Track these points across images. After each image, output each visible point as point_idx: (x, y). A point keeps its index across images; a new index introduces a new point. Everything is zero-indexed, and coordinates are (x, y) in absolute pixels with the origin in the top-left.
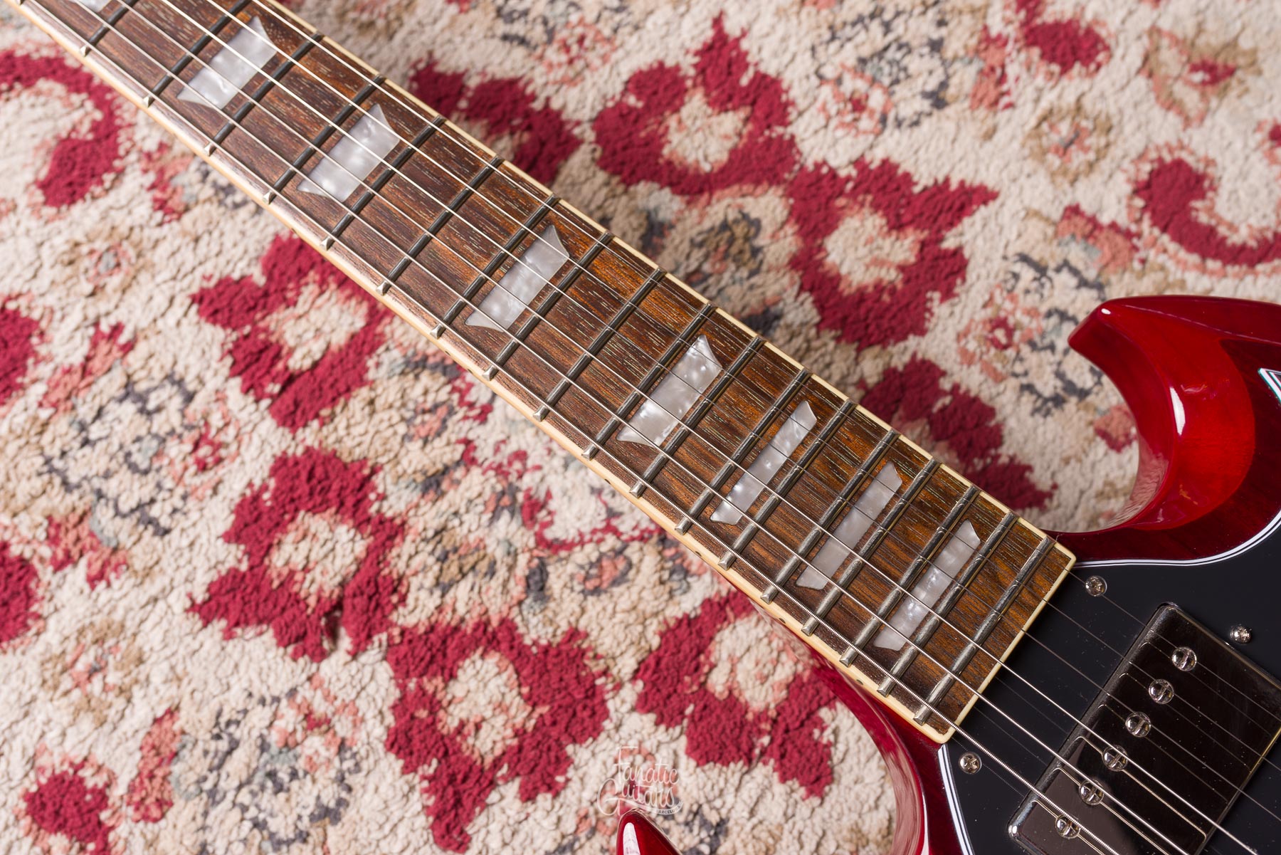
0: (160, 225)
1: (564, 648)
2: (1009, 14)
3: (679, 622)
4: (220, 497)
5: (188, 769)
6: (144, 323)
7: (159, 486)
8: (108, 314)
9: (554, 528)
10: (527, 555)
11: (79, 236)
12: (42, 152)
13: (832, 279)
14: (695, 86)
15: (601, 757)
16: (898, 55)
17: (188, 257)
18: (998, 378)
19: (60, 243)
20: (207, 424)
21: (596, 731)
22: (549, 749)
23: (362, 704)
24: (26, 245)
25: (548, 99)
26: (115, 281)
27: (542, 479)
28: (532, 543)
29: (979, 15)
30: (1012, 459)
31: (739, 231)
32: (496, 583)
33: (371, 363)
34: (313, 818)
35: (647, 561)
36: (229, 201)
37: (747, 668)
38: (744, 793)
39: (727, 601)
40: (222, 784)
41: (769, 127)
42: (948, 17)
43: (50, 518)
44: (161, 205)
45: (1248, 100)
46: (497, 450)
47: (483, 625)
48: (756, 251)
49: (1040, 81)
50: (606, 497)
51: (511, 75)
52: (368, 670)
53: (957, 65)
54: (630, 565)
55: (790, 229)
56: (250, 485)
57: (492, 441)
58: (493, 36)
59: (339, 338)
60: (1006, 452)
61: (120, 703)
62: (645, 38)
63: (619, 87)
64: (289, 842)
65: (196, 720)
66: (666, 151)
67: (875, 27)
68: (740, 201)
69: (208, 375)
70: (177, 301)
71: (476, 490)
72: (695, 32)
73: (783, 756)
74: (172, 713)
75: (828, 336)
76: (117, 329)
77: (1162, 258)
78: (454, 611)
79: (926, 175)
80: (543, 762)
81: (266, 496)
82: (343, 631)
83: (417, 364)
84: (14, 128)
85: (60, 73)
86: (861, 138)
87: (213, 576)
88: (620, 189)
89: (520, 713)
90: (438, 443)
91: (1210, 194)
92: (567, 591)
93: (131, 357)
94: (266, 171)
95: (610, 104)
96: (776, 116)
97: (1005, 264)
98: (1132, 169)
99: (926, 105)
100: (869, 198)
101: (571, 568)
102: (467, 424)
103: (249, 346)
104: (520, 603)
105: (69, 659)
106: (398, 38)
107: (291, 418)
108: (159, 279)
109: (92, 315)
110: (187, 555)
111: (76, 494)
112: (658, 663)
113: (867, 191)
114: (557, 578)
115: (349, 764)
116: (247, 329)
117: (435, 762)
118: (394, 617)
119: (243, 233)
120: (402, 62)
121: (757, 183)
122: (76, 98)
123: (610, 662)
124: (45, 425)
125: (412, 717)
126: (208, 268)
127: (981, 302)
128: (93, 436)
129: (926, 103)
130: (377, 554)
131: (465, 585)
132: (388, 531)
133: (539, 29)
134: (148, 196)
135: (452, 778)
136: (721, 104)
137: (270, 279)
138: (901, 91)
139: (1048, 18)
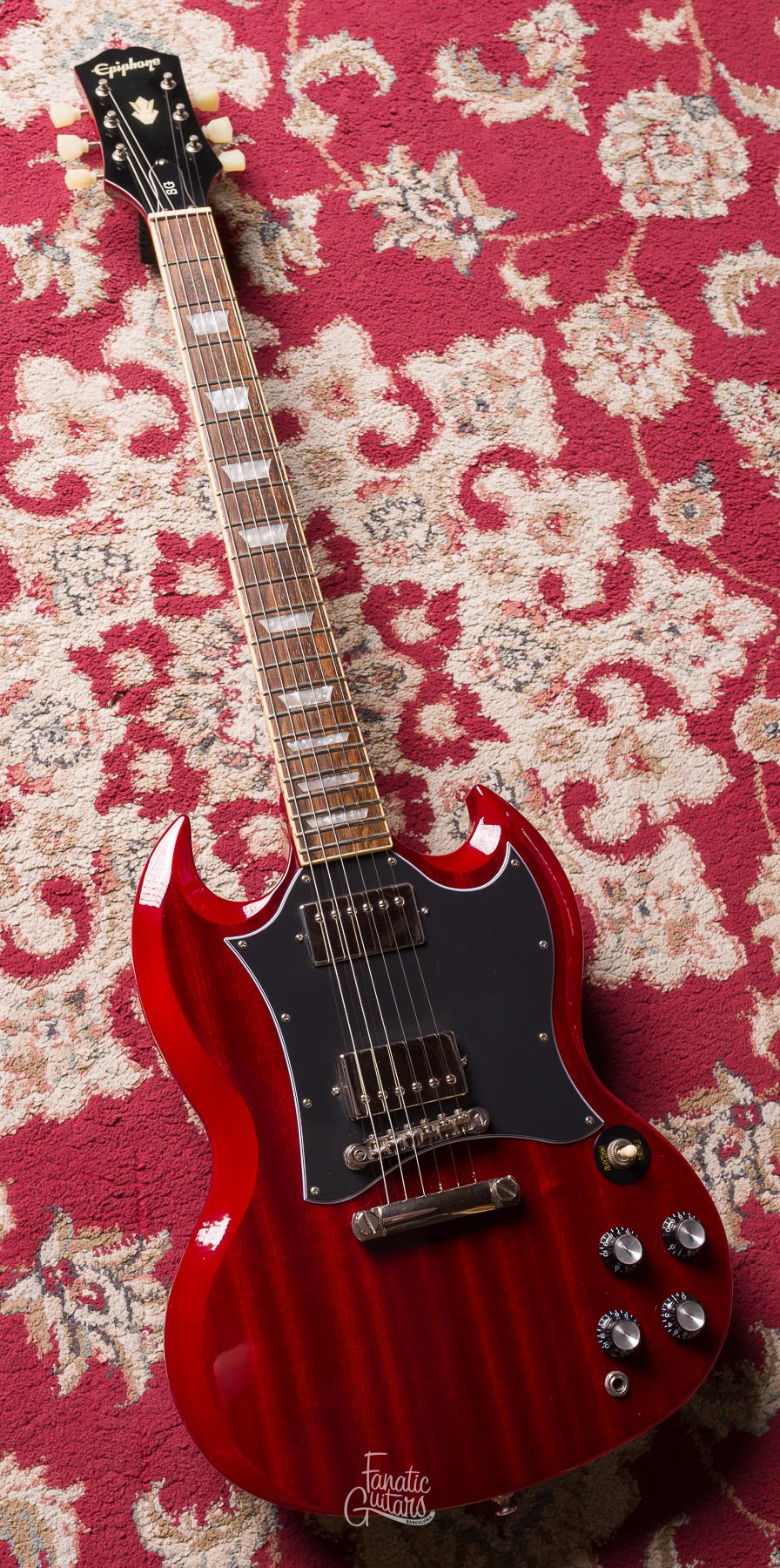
0: (168, 492)
1: (198, 774)
2: (579, 676)
3: (248, 799)
4: (111, 617)
5: (23, 707)
6: (132, 527)
7: (90, 594)
8: (121, 512)
9: (229, 729)
10: (211, 731)
11: (132, 472)
12: (144, 426)
13: (415, 722)
14: (426, 604)
16: (519, 657)
17: (169, 514)
18: (447, 810)
19: (123, 469)
20: (127, 585)
22: (162, 805)
23: (106, 735)
24: (109, 460)
25: (363, 563)
26: (133, 501)
27: (239, 708)
28: (216, 728)
29: (566, 667)
30: (426, 842)
31: (395, 675)
32: (191, 731)
33: (208, 612)
34: (56, 760)
35: (255, 768)
36: (203, 504)
37: (259, 836)
38: (222, 876)
39: (272, 806)
40: (32, 722)
41: (442, 644)
42: (553, 658)
43: (40, 574)
44: (174, 485)
45: (644, 786)
46: (230, 683)
47: (173, 742)
48: (394, 688)
49: (566, 712)
50: (258, 733)
51: (357, 542)
52: (117, 725)
53: (539, 680)
54: (247, 765)
55: (415, 690)
56: (126, 621)
57: (231, 678)
58: (362, 520)
59: (204, 593)
60: (426, 838)
61: (16, 663)
62: (422, 570)
63: (396, 581)
64: (41, 762)
65: (39, 691)
66: (392, 621)
67: (520, 639)
68: (406, 664)
69: (142, 567)
70: (151, 528)
71: (211, 691)
72: (445, 583)
73: (247, 876)
74: (32, 682)
75: (395, 742)
76: (120, 521)
77: (553, 817)
78: (167, 729)
79: (488, 712)
80: (156, 808)
81: (129, 631)
82: (118, 703)
83: (226, 626)
84: (140, 407)
85: (174, 397)
86: (475, 677)
87: (86, 644)
88: (363, 621)
89: (162, 784)
90: (210, 662)
91: (594, 808)
92: (215, 755)
93: (117, 536)
94: (232, 516)
95: (386, 585)
96: (448, 642)
97: (489, 770)
98: (572, 775)
99: (512, 685)
100: (458, 703)
101: (223, 748)
102: (228, 664)
103: (166, 569)
104: (194, 745)
105: (8, 632)
106: (323, 490)
107: (161, 609)
108: (151, 514)
109: (114, 508)
110: (82, 629)
111: (57, 573)
112: (228, 807)
113: (459, 700)
114: (215, 747)
115: (84, 752)
116: (171, 561)
117: (116, 776)
118: (142, 713)
119: (198, 522)
120: (316, 502)
121: (419, 662)
122: (173, 414)
123: (210, 793)
124: (65, 537)
125: (121, 754)
126: (174, 525)
127: (466, 777)
128: (79, 556)
129: (513, 684)
130: (154, 685)
131: (178, 723)
132: (165, 680)
133: (383, 532)
134: (172, 477)
135: (118, 787)
136: (431, 620)
137: (195, 548)
138: (507, 672)
139: (593, 690)
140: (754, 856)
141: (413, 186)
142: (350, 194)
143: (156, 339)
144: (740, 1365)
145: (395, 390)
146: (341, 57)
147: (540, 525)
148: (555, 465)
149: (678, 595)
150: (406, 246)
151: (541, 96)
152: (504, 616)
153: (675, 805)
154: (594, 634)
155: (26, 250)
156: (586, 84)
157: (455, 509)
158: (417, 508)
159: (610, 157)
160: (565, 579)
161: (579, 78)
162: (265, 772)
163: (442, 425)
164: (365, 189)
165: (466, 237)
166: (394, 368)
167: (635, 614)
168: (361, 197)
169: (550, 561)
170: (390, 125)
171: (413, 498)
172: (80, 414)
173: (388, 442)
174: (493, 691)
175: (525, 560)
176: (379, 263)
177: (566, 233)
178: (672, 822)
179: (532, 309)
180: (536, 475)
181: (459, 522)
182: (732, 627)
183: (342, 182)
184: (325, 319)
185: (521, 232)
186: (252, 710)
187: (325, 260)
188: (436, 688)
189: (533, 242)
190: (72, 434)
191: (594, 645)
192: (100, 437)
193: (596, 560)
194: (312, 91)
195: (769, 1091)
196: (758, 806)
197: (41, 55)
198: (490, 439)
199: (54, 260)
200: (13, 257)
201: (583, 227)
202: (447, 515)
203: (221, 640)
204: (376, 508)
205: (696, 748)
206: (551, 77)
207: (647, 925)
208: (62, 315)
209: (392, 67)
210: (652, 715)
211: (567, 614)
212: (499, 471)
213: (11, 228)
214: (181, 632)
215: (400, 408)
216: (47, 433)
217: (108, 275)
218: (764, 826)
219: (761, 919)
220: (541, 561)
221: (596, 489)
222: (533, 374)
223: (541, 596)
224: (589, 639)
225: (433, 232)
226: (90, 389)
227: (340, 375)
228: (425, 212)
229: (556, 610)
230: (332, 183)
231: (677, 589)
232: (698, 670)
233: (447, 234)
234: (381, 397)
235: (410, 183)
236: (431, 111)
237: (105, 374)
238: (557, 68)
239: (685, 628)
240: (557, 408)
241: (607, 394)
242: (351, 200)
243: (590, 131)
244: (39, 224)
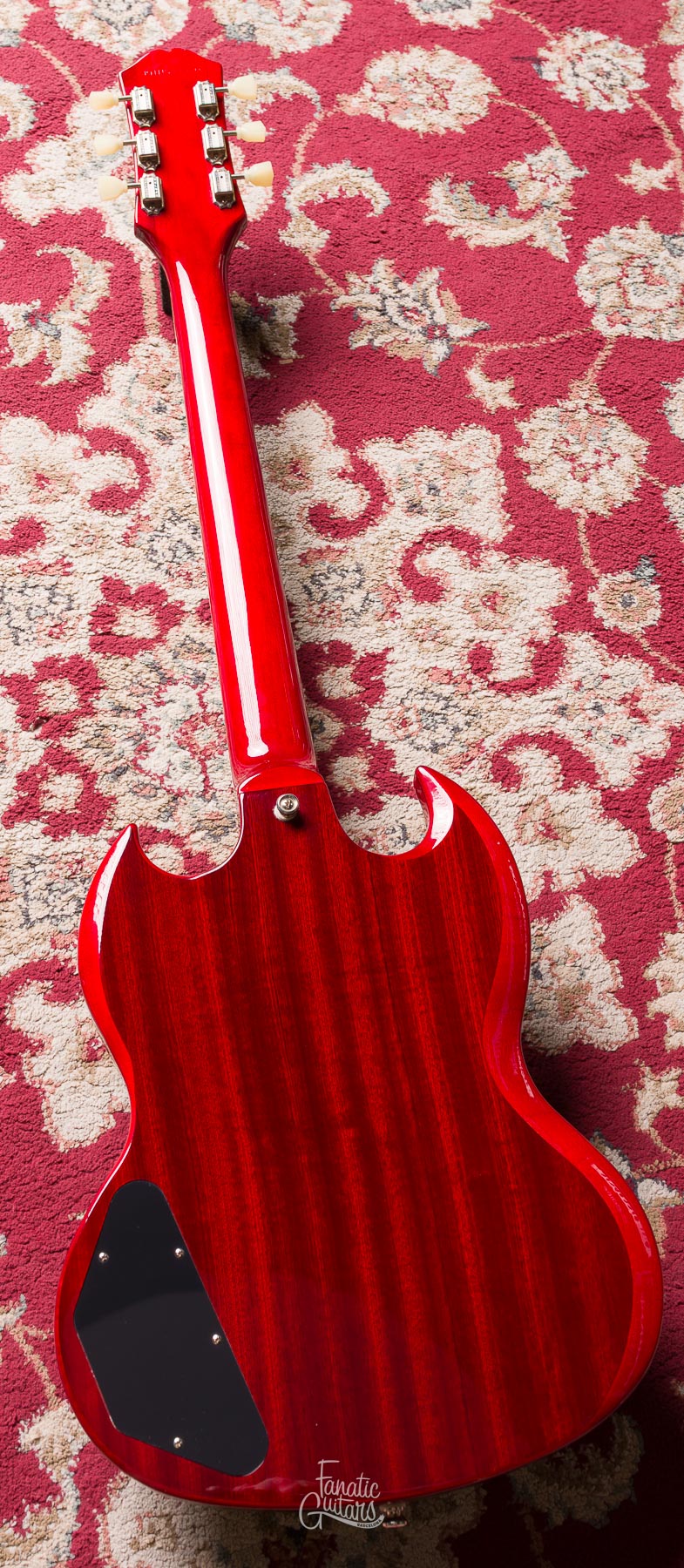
0: (119, 543)
1: (106, 800)
2: (497, 744)
4: (46, 649)
6: (80, 571)
7: (30, 628)
8: (71, 557)
9: (143, 761)
10: (125, 761)
11: (88, 523)
12: (106, 483)
13: (327, 771)
14: (353, 664)
15: (81, 844)
16: (440, 721)
19: (80, 519)
20: (66, 622)
21: (88, 834)
22: (67, 825)
23: (23, 755)
24: (68, 510)
25: (298, 621)
26: (85, 548)
27: (156, 742)
28: (130, 759)
29: (486, 734)
32: (106, 760)
33: (140, 653)
35: (163, 799)
36: (150, 556)
39: (174, 837)
41: (364, 702)
42: (472, 724)
44: (126, 537)
45: (551, 854)
46: (151, 719)
47: (87, 768)
50: (171, 768)
51: (294, 601)
52: (36, 747)
53: (456, 743)
54: (155, 796)
55: (333, 742)
56: (60, 655)
57: (153, 715)
58: (301, 583)
59: (139, 635)
62: (354, 632)
63: (326, 641)
66: (319, 676)
67: (442, 703)
68: (326, 717)
69: (83, 607)
70: (98, 574)
71: (131, 725)
72: (376, 646)
76: (69, 564)
78: (83, 755)
79: (401, 769)
80: (61, 827)
81: (61, 663)
82: (41, 728)
83: (155, 667)
84: (104, 466)
85: (139, 461)
86: (393, 735)
87: (18, 672)
89: (70, 805)
90: (135, 699)
92: (126, 784)
93: (64, 578)
95: (317, 643)
96: (370, 700)
97: (395, 823)
99: (428, 744)
100: (372, 757)
102: (151, 702)
103: (106, 610)
104: (106, 773)
107: (95, 646)
108: (100, 561)
109: (66, 552)
110: (17, 658)
113: (374, 755)
114: (129, 776)
116: (112, 604)
117: (27, 794)
118: (61, 739)
119: (143, 571)
121: (339, 716)
122: (135, 475)
123: (115, 818)
124: (15, 574)
125: (34, 774)
126: (120, 572)
128: (25, 592)
129: (430, 745)
130: (76, 715)
131: (95, 751)
132: (88, 711)
133: (321, 595)
134: (126, 530)
135: (26, 804)
136: (355, 679)
137: (137, 594)
138: (426, 733)
139: (510, 758)
140: (658, 932)
141: (393, 295)
142: (332, 297)
143: (130, 409)
144: (585, 1449)
145: (351, 469)
146: (341, 182)
147: (477, 601)
148: (498, 548)
149: (607, 677)
150: (379, 345)
151: (527, 226)
152: (430, 681)
153: (581, 875)
154: (517, 706)
155: (22, 325)
156: (571, 219)
157: (393, 580)
158: (358, 576)
159: (586, 282)
160: (495, 653)
161: (565, 213)
162: (172, 804)
163: (393, 504)
164: (347, 294)
165: (438, 342)
166: (352, 450)
167: (561, 690)
168: (343, 300)
169: (482, 635)
170: (378, 242)
171: (354, 567)
172: (48, 468)
173: (337, 515)
174: (409, 749)
175: (457, 632)
176: (351, 358)
177: (535, 344)
178: (576, 891)
179: (493, 409)
180: (478, 556)
181: (396, 592)
182: (658, 712)
183: (326, 287)
184: (293, 403)
185: (491, 341)
186: (169, 746)
187: (299, 353)
188: (353, 741)
189: (502, 350)
190: (37, 485)
191: (516, 716)
192: (63, 489)
193: (527, 638)
194: (310, 209)
195: (647, 1168)
196: (667, 884)
197: (64, 165)
198: (437, 520)
199: (46, 335)
200: (9, 329)
201: (553, 340)
202: (386, 584)
203: (148, 679)
204: (317, 573)
205: (608, 823)
206: (538, 211)
207: (538, 988)
208: (45, 384)
209: (388, 194)
210: (567, 786)
211: (492, 685)
212: (442, 549)
213: (11, 306)
214: (111, 669)
215: (353, 486)
216: (15, 482)
217: (92, 353)
218: (670, 904)
219: (657, 995)
220: (473, 634)
221: (537, 573)
222: (487, 466)
223: (469, 666)
224: (512, 710)
225: (407, 335)
226: (61, 447)
227: (300, 453)
228: (402, 317)
229: (482, 680)
230: (317, 287)
231: (607, 671)
232: (618, 749)
233: (420, 337)
234: (336, 475)
235: (391, 292)
236: (419, 232)
237: (77, 435)
238: (545, 203)
239: (610, 708)
240: (507, 498)
241: (558, 489)
242: (332, 303)
243: (570, 259)
244: (37, 304)
